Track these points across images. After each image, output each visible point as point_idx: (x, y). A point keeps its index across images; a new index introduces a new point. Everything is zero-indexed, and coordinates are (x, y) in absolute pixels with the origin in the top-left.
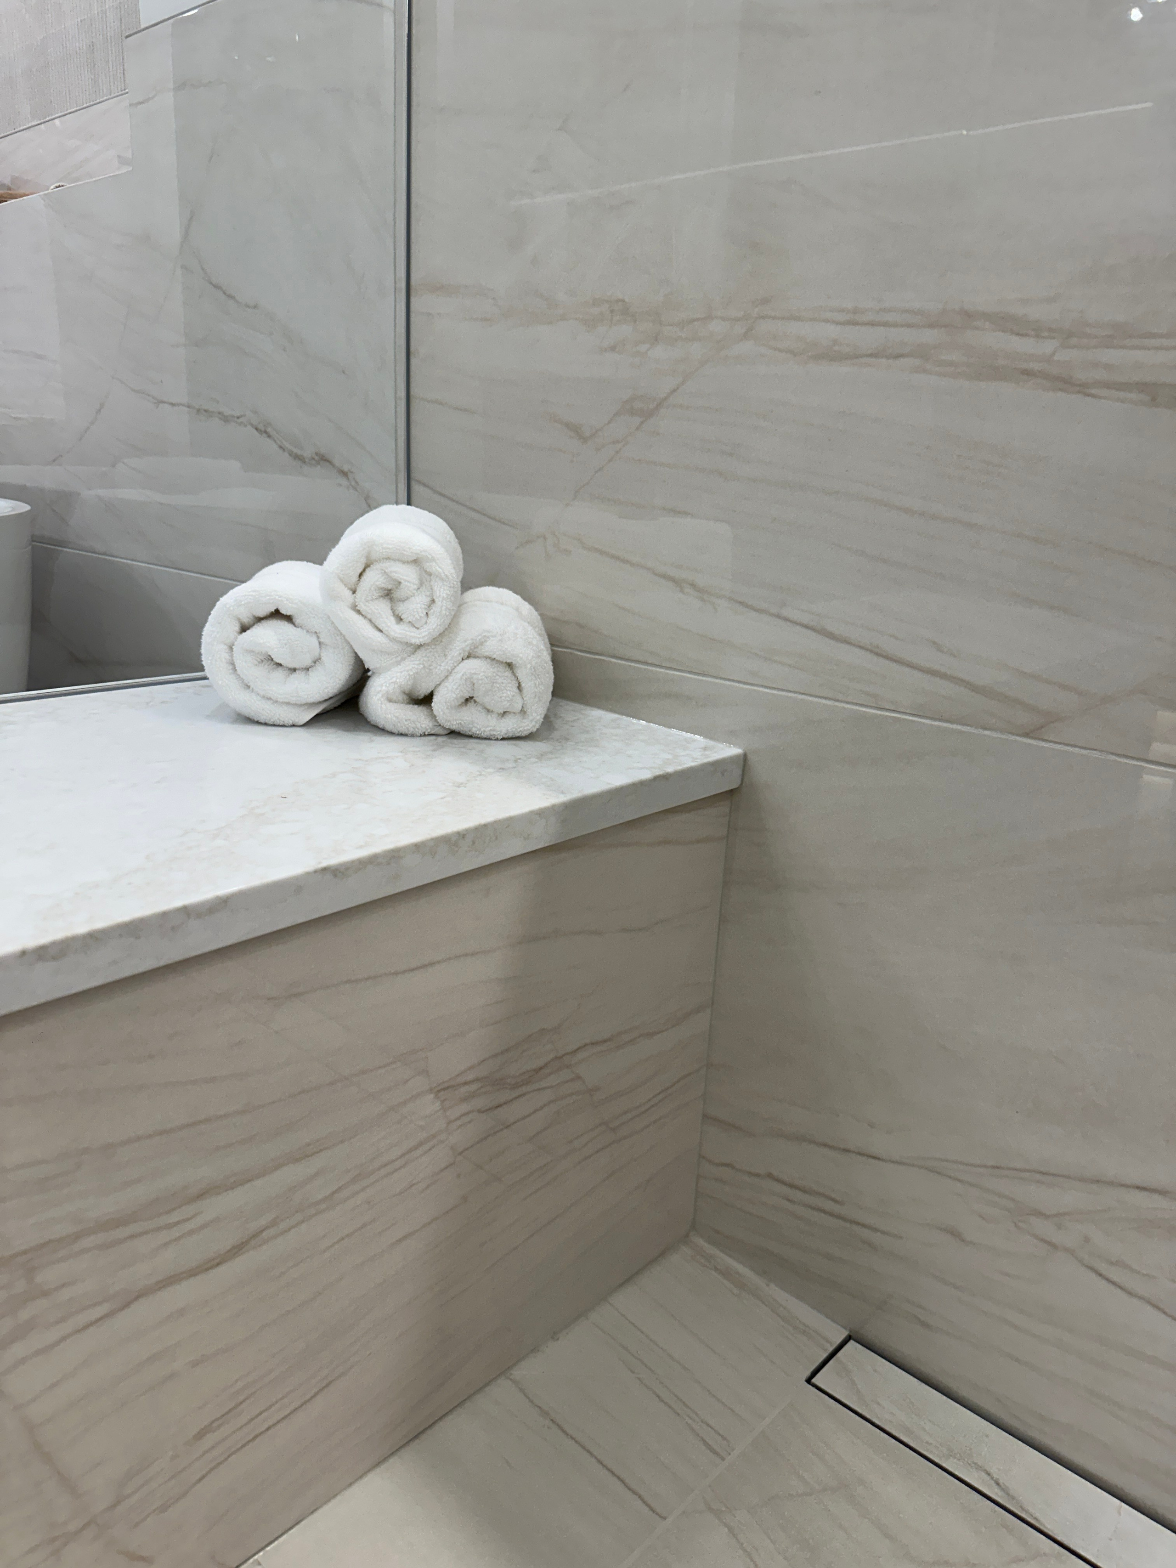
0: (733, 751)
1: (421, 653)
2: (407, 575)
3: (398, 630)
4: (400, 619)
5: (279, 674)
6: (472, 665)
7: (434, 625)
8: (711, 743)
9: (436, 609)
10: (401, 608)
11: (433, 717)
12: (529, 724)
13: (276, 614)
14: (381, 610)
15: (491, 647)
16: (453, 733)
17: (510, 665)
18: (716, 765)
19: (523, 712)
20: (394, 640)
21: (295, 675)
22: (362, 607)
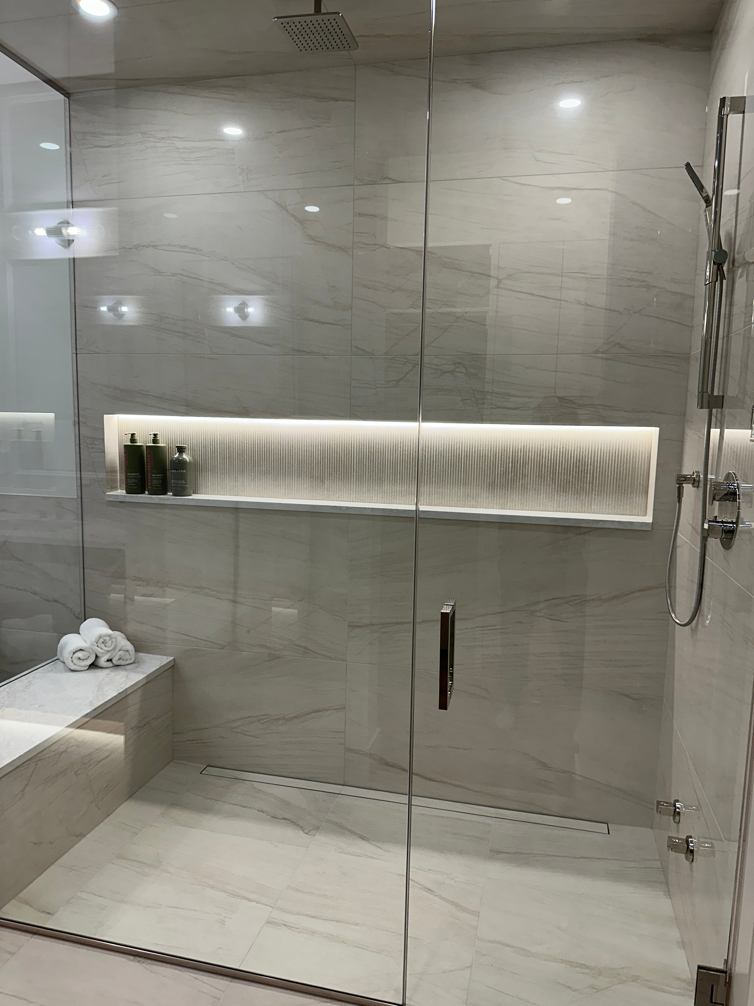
0: (172, 658)
1: (110, 652)
2: (107, 638)
3: (106, 649)
4: (105, 646)
5: (81, 661)
6: (121, 652)
7: (113, 646)
8: (167, 657)
9: (113, 643)
10: (106, 645)
11: (113, 663)
12: (131, 661)
13: (81, 650)
14: (103, 645)
15: (124, 648)
16: (116, 666)
17: (127, 651)
18: (170, 661)
19: (131, 659)
20: (105, 651)
21: (84, 661)
22: (99, 646)
